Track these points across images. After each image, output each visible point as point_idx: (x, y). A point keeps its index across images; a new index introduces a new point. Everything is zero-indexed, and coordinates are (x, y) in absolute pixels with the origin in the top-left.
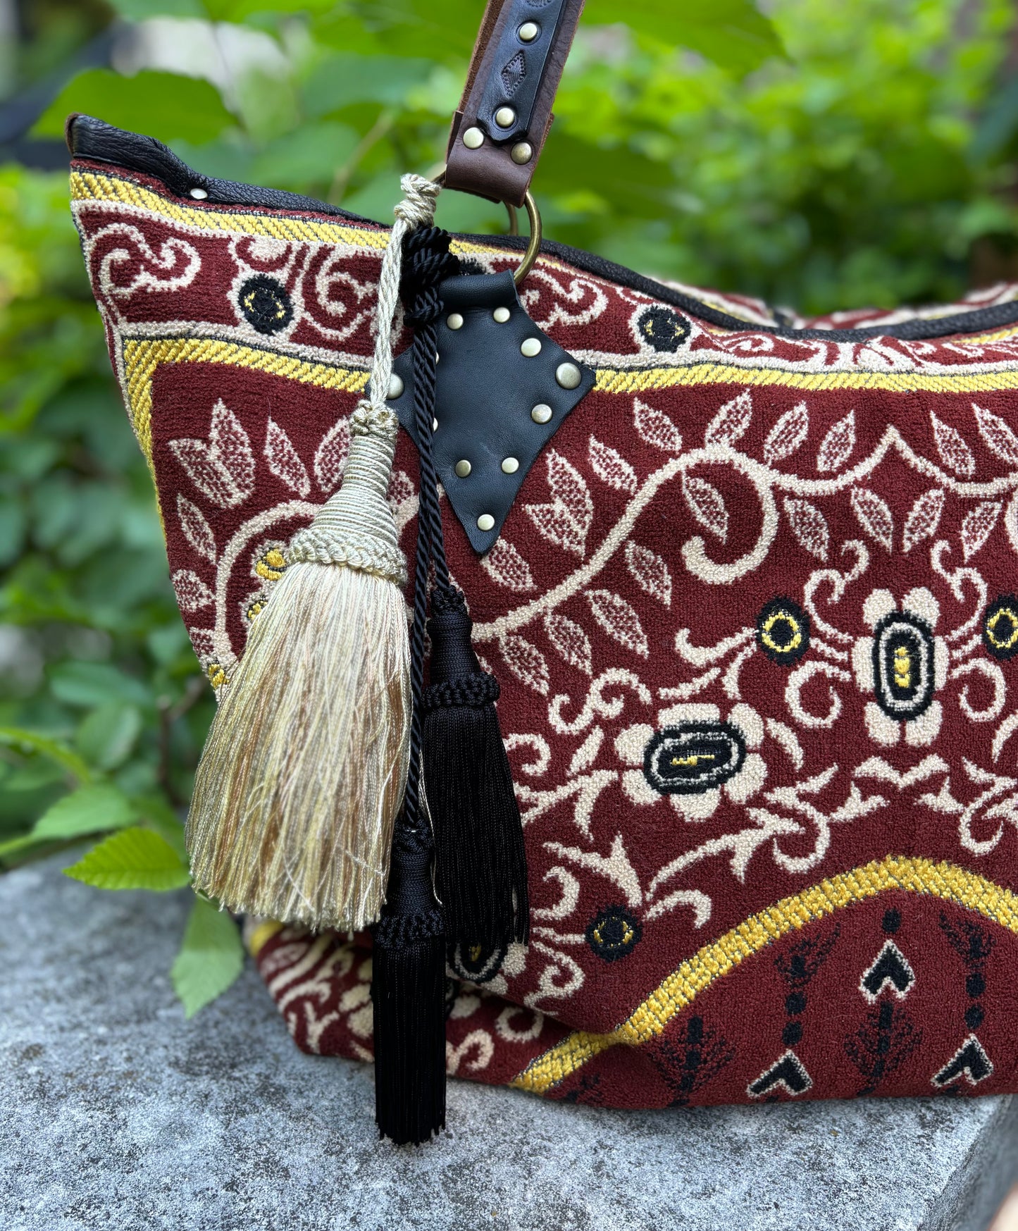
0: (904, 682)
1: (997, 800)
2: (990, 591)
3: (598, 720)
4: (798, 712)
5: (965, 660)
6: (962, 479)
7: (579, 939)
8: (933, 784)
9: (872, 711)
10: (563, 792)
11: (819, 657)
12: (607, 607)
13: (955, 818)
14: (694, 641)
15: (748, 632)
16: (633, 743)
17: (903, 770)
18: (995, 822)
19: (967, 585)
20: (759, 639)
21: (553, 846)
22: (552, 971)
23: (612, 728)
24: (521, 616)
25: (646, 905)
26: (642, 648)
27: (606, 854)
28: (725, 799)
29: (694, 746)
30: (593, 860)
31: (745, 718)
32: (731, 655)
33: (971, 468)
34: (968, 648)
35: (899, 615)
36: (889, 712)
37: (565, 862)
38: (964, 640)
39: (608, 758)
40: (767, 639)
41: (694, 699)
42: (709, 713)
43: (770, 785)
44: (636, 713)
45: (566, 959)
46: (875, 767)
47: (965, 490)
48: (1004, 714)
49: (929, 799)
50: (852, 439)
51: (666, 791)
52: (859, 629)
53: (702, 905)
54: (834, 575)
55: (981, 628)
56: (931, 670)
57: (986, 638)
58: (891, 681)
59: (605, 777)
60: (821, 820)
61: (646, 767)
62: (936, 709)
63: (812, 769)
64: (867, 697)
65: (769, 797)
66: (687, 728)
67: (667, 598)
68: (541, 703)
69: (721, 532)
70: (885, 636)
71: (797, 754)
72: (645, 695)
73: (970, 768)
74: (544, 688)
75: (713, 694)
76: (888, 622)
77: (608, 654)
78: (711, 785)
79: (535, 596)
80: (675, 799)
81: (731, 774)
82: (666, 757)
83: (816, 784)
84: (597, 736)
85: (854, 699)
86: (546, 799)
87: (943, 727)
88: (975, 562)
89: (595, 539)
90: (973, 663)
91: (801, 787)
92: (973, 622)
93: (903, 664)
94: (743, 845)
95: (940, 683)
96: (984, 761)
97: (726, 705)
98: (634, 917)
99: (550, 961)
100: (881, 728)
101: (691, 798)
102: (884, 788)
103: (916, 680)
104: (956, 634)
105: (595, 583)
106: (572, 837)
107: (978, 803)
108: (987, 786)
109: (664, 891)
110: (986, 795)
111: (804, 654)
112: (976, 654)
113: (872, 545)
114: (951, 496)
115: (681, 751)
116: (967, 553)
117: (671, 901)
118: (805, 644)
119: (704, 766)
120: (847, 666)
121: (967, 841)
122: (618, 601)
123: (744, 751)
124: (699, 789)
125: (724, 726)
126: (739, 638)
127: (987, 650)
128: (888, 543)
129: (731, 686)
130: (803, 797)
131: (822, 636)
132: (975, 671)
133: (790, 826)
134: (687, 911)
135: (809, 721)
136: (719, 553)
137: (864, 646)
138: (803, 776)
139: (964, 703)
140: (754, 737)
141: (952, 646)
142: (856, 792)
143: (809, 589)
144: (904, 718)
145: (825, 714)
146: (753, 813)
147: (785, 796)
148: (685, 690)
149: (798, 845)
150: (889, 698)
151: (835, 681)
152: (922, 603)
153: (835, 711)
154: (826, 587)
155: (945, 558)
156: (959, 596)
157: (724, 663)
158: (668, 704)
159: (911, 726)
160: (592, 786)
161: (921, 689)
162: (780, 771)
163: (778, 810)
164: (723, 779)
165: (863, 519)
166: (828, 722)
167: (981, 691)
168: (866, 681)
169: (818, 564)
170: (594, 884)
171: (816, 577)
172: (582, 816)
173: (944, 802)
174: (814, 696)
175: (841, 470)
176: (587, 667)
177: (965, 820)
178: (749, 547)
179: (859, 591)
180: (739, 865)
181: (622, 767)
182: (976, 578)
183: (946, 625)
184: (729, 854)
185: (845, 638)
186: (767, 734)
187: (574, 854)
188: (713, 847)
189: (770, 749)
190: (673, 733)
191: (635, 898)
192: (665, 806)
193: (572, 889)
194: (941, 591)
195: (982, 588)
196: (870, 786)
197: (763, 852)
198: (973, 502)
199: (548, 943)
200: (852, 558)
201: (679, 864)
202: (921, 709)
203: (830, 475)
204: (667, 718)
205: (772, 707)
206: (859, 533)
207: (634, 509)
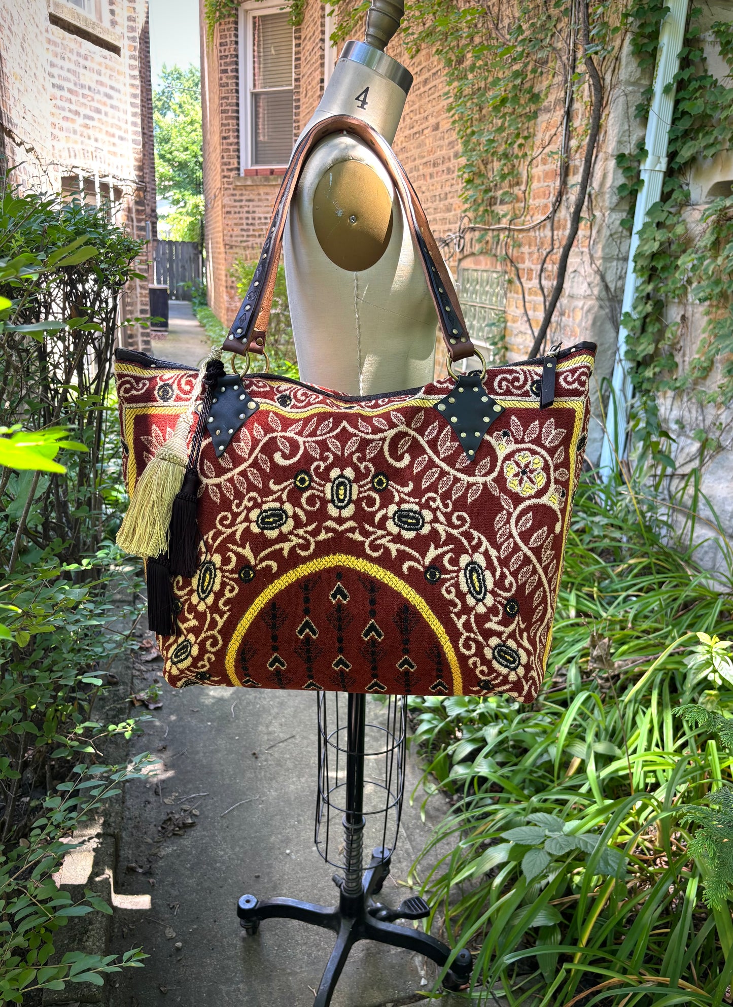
0: (342, 497)
1: (379, 538)
2: (375, 470)
3: (246, 507)
4: (305, 505)
5: (365, 491)
6: (367, 433)
7: (236, 576)
8: (352, 530)
9: (330, 507)
10: (233, 529)
11: (314, 489)
12: (252, 473)
13: (363, 543)
14: (275, 483)
15: (292, 481)
16: (254, 514)
17: (340, 525)
18: (380, 546)
19: (366, 468)
20: (295, 483)
21: (230, 545)
22: (229, 587)
23: (249, 510)
24: (228, 476)
25: (256, 565)
26: (260, 486)
27: (244, 548)
28: (281, 532)
29: (272, 515)
30: (240, 550)
31: (288, 507)
32: (285, 488)
33: (370, 430)
34: (367, 487)
35: (342, 476)
36: (336, 506)
37: (232, 551)
38: (365, 485)
39: (247, 519)
40: (298, 483)
41: (273, 501)
42: (277, 505)
43: (295, 528)
44: (257, 505)
45: (233, 583)
46: (330, 523)
47: (368, 437)
48: (379, 509)
49: (350, 535)
50: (331, 425)
51: (263, 529)
52: (328, 480)
53: (274, 566)
54: (321, 463)
55: (372, 481)
56: (351, 494)
57: (373, 485)
58: (337, 497)
59: (245, 525)
60: (312, 540)
61: (257, 522)
62: (352, 507)
63: (309, 523)
64: (329, 502)
65: (295, 532)
66: (270, 510)
67: (268, 470)
68: (231, 502)
69: (287, 452)
70: (337, 482)
71: (304, 518)
72: (259, 500)
73: (367, 526)
74: (232, 498)
75: (279, 500)
76: (338, 478)
77: (251, 487)
78: (276, 527)
79: (232, 469)
80: (265, 532)
81: (283, 524)
82: (263, 519)
83: (310, 528)
84: (245, 512)
85: (324, 502)
86: (229, 531)
87: (355, 513)
88: (370, 460)
89: (250, 454)
90: (368, 493)
91: (305, 529)
92: (368, 480)
93: (341, 492)
94: (286, 547)
95: (354, 497)
96: (372, 524)
97: (282, 503)
98: (253, 568)
99: (228, 584)
100: (332, 511)
101: (271, 532)
102: (334, 530)
103: (345, 497)
104: (361, 483)
105: (250, 466)
106: (235, 543)
107: (372, 538)
108: (374, 533)
109: (262, 560)
110: (374, 536)
111: (309, 487)
112: (369, 490)
113: (333, 453)
114: (363, 439)
115: (268, 517)
116: (368, 457)
117: (264, 564)
118: (310, 484)
119: (275, 522)
120: (323, 492)
121: (368, 551)
122: (255, 471)
123: (287, 517)
124: (273, 529)
125: (281, 509)
126: (289, 482)
127: (373, 489)
128: (340, 454)
129: (284, 497)
130: (306, 532)
131: (316, 482)
132: (369, 495)
133: (301, 541)
134: (269, 567)
135: (308, 508)
136: (285, 456)
137: (329, 485)
138: (306, 525)
139: (364, 505)
140: (290, 513)
141: (360, 487)
142: (324, 531)
143: (313, 467)
144: (341, 508)
145: (314, 506)
146: (290, 537)
147: (300, 532)
148: (271, 498)
149: (305, 547)
150: (336, 502)
151: (318, 496)
152: (349, 473)
153: (317, 506)
154: (318, 467)
155: (358, 458)
156: (363, 471)
157: (283, 490)
158: (265, 503)
159: (343, 511)
160: (241, 528)
161: (347, 499)
162: (298, 524)
163: (297, 536)
164: (280, 525)
165: (330, 446)
166: (315, 509)
167: (371, 502)
168: (329, 497)
169: (316, 460)
170: (241, 558)
171: (316, 464)
172: (238, 536)
173: (357, 536)
174: (311, 501)
175: (325, 434)
176: (245, 491)
177: (367, 544)
178: (295, 456)
179: (329, 468)
180: (285, 553)
181: (250, 522)
182: (370, 465)
183: (357, 480)
184: (282, 549)
185: (323, 483)
186: (294, 512)
187: (235, 548)
188: (277, 547)
189: (296, 517)
190: (266, 511)
191: (253, 562)
192: (262, 534)
193: (234, 559)
194: (356, 469)
195: (372, 469)
196: (328, 530)
197: (293, 549)
198: (372, 441)
199: (227, 578)
200: (327, 458)
201: (266, 552)
202: (346, 506)
203: (321, 435)
204: (265, 507)
205: (296, 503)
206: (329, 450)
207: (261, 444)
